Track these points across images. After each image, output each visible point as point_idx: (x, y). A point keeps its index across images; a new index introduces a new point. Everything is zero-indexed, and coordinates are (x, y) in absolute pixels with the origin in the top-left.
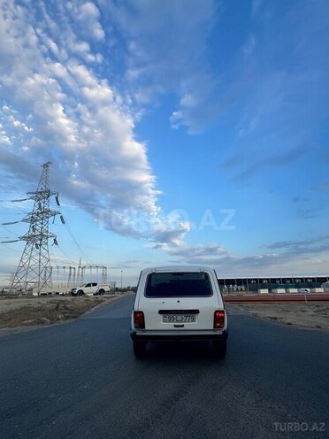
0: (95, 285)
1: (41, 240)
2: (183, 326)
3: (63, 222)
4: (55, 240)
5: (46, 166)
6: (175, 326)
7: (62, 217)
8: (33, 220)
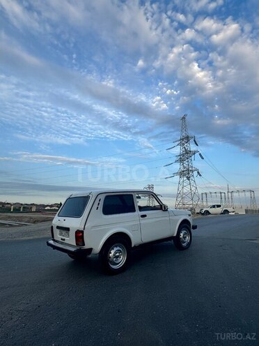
0: (219, 206)
1: (189, 174)
3: (203, 158)
4: (198, 172)
5: (184, 118)
7: (200, 154)
8: (181, 161)
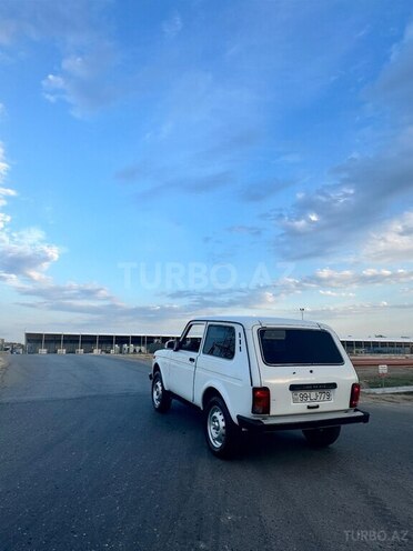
2: (318, 407)
6: (309, 407)
